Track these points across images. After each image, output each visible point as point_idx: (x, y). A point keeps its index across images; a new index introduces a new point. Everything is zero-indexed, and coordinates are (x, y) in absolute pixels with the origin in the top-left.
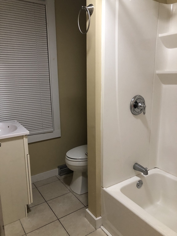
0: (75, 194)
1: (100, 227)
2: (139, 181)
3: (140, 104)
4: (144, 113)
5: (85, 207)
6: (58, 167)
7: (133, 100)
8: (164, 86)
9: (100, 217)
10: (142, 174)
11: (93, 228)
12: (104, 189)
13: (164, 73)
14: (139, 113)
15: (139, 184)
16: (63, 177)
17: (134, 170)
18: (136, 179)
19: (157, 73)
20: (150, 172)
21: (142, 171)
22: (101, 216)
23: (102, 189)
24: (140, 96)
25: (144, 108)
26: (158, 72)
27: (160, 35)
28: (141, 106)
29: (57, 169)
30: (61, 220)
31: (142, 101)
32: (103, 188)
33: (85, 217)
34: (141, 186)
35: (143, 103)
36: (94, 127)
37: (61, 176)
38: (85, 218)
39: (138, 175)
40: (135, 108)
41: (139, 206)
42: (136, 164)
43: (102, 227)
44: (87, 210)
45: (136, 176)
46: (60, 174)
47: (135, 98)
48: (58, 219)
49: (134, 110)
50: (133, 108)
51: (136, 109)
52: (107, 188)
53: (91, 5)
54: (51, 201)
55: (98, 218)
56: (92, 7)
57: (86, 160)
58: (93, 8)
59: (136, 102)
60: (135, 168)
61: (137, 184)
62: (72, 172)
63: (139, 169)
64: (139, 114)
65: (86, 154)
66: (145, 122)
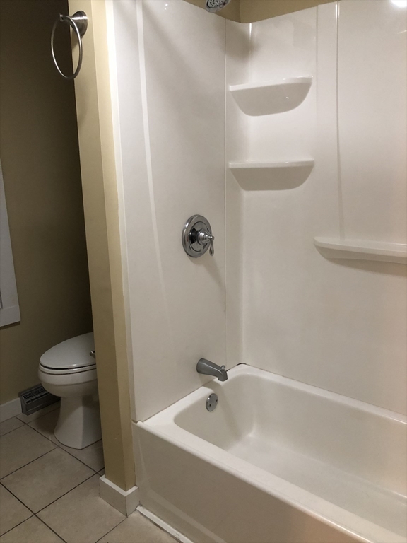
0: (68, 450)
1: (136, 510)
2: (210, 397)
3: (202, 234)
4: (212, 253)
5: (97, 473)
6: (20, 395)
7: (187, 226)
8: (246, 195)
9: (134, 488)
10: (216, 380)
11: (121, 515)
12: (140, 423)
13: (244, 167)
14: (200, 253)
15: (211, 402)
16: (34, 415)
17: (198, 374)
18: (203, 392)
19: (230, 167)
20: (231, 374)
21: (216, 374)
22: (135, 485)
23: (134, 425)
24: (199, 216)
25: (211, 241)
26: (232, 164)
27: (232, 88)
28: (203, 238)
29: (18, 400)
30: (43, 514)
31: (205, 227)
32: (136, 422)
33: (100, 495)
34: (215, 407)
35: (208, 230)
36: (107, 290)
37: (28, 414)
38: (100, 499)
39: (208, 384)
40: (192, 242)
41: (216, 447)
42: (202, 360)
43: (140, 508)
44: (104, 479)
45: (203, 386)
46: (26, 410)
47: (190, 220)
48: (35, 514)
49: (191, 247)
50: (188, 243)
51: (195, 245)
52: (145, 422)
53: (80, 13)
54: (10, 477)
55: (130, 491)
56: (84, 18)
57: (93, 367)
58: (86, 20)
59: (193, 230)
60: (200, 370)
61: (207, 403)
62: (56, 400)
63: (208, 370)
64: (202, 254)
65: (91, 354)
66: (213, 271)
